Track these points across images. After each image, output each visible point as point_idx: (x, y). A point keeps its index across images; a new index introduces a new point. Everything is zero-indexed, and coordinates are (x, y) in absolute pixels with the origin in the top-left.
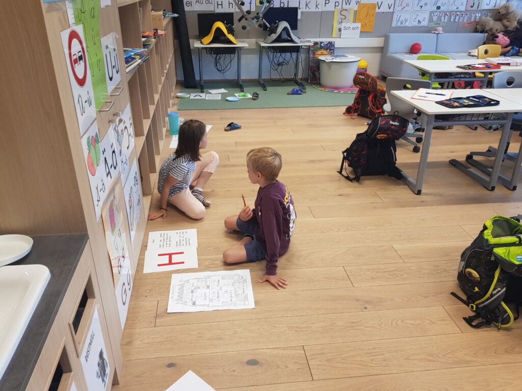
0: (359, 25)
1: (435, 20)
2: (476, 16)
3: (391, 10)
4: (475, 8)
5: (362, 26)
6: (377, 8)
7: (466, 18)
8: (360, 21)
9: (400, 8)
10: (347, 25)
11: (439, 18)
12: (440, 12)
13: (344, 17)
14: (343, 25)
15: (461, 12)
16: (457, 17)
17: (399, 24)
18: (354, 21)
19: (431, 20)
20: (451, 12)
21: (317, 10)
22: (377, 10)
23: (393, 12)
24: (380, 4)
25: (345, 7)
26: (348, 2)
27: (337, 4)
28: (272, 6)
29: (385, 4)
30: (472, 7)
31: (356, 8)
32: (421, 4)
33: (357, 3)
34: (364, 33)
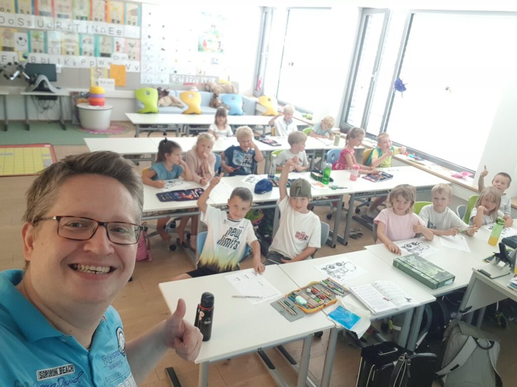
0: (113, 80)
1: (174, 80)
2: (204, 81)
3: (138, 71)
4: (202, 74)
5: (116, 81)
6: (126, 69)
7: (197, 81)
8: (113, 77)
9: (145, 70)
10: (103, 80)
13: (99, 74)
14: (100, 79)
15: (193, 76)
16: (191, 80)
17: (146, 82)
18: (109, 77)
19: (171, 80)
21: (75, 67)
22: (127, 71)
23: (140, 73)
24: (128, 66)
25: (99, 66)
26: (101, 63)
27: (92, 63)
28: (34, 61)
29: (132, 66)
30: (200, 73)
31: (108, 67)
32: (161, 68)
33: (109, 64)
34: (118, 87)
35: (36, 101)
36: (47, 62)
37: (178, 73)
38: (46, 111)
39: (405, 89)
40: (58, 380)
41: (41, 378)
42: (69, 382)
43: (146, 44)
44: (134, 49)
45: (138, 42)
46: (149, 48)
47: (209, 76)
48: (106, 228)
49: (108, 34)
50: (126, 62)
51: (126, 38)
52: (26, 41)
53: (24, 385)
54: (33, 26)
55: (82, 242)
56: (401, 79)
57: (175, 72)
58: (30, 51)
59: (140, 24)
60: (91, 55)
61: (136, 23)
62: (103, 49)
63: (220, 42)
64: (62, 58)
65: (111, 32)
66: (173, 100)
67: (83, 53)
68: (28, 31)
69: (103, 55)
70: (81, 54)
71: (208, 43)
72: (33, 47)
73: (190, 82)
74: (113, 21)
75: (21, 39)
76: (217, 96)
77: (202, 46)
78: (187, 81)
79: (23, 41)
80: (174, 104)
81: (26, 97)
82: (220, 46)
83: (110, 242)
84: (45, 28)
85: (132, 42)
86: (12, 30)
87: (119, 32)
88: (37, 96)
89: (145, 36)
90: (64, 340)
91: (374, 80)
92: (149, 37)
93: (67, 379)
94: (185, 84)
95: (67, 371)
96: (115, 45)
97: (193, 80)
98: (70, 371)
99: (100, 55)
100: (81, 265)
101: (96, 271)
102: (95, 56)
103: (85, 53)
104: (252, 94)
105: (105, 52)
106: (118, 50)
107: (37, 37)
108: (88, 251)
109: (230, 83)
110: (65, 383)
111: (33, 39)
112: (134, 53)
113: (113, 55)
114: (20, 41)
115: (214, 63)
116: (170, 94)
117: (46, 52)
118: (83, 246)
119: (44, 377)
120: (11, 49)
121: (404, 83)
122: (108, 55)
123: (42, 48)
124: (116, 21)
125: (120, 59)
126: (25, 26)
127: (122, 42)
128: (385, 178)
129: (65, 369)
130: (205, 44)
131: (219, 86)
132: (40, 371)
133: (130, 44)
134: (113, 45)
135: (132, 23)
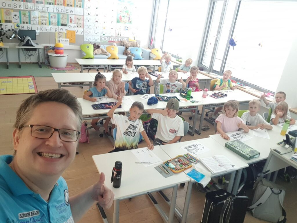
0: (68, 39)
1: (103, 39)
2: (120, 39)
3: (83, 34)
4: (119, 35)
5: (70, 40)
6: (76, 33)
7: (116, 40)
8: (68, 38)
9: (87, 34)
10: (63, 39)
11: (105, 39)
12: (105, 36)
13: (60, 36)
14: (61, 39)
15: (114, 37)
16: (113, 39)
17: (87, 40)
18: (66, 38)
19: (101, 39)
20: (109, 37)
21: (47, 32)
22: (76, 34)
23: (84, 35)
24: (77, 32)
25: (60, 31)
26: (62, 29)
27: (56, 30)
28: (23, 28)
29: (79, 31)
30: (118, 35)
31: (66, 32)
32: (96, 32)
33: (66, 30)
34: (71, 43)
35: (25, 52)
36: (30, 29)
37: (105, 35)
38: (30, 57)
39: (235, 45)
40: (30, 219)
41: (21, 218)
42: (36, 220)
43: (87, 18)
44: (80, 22)
45: (82, 17)
46: (89, 21)
47: (124, 37)
48: (59, 132)
49: (65, 13)
50: (76, 29)
51: (75, 15)
52: (18, 16)
53: (12, 221)
54: (22, 9)
55: (44, 140)
56: (233, 39)
57: (104, 34)
58: (21, 23)
59: (83, 7)
60: (55, 25)
61: (81, 6)
62: (62, 22)
63: (129, 17)
64: (39, 27)
65: (67, 12)
66: (102, 51)
67: (51, 24)
68: (19, 11)
69: (62, 25)
70: (50, 24)
71: (123, 18)
72: (22, 21)
73: (112, 40)
74: (68, 5)
75: (15, 16)
76: (128, 49)
77: (119, 19)
78: (111, 40)
79: (17, 17)
80: (103, 53)
81: (19, 49)
82: (129, 19)
83: (61, 140)
84: (29, 9)
85: (79, 17)
86: (10, 10)
87: (71, 12)
88: (25, 49)
89: (86, 14)
90: (34, 196)
91: (218, 39)
92: (89, 14)
93: (35, 219)
94: (109, 42)
95: (35, 214)
96: (69, 19)
97: (114, 39)
98: (37, 214)
99: (60, 25)
100: (44, 153)
101: (52, 157)
102: (58, 25)
103: (52, 24)
104: (148, 47)
105: (64, 23)
106: (71, 22)
107: (24, 14)
108: (48, 145)
109: (135, 41)
110: (34, 221)
111: (22, 16)
112: (80, 24)
113: (68, 25)
114: (15, 17)
115: (126, 29)
116: (101, 47)
117: (30, 23)
118: (45, 142)
119: (23, 217)
120: (10, 22)
121: (235, 41)
122: (65, 25)
123: (28, 21)
124: (70, 5)
125: (72, 27)
126: (18, 8)
127: (73, 17)
128: (223, 96)
129: (34, 213)
130: (121, 19)
131: (129, 43)
132: (20, 213)
133: (78, 18)
134: (68, 19)
135: (79, 6)
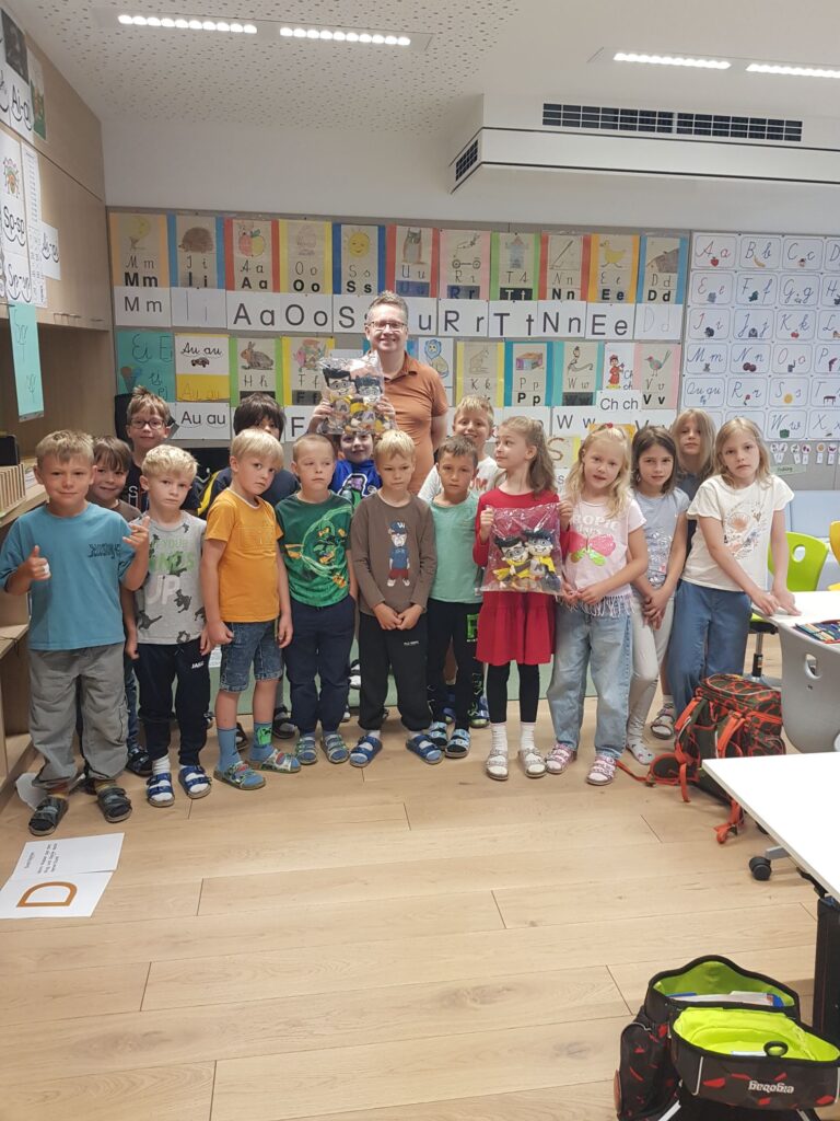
1: (778, 461)
11: (789, 456)
12: (790, 443)
20: (814, 443)
25: (557, 432)
33: (587, 423)
37: (791, 437)
44: (663, 375)
46: (707, 366)
49: (589, 336)
50: (637, 416)
51: (639, 342)
57: (785, 433)
59: (683, 299)
60: (536, 401)
61: (673, 296)
62: (572, 384)
65: (597, 329)
70: (508, 402)
74: (605, 294)
85: (659, 353)
86: (322, 342)
87: (620, 327)
89: (695, 333)
92: (710, 332)
99: (561, 399)
102: (549, 403)
103: (522, 396)
105: (578, 389)
112: (661, 386)
122: (585, 400)
124: (613, 296)
125: (618, 406)
127: (627, 354)
134: (601, 368)
135: (660, 297)
